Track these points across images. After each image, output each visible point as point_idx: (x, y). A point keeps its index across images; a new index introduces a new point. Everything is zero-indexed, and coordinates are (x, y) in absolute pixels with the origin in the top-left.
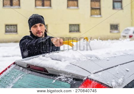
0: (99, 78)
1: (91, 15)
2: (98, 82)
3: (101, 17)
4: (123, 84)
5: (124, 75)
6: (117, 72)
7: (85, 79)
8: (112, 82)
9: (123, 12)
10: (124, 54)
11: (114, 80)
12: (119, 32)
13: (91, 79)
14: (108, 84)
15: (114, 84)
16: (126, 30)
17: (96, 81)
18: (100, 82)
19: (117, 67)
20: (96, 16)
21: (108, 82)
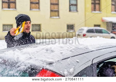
0: (53, 68)
1: (51, 16)
2: (52, 71)
3: (60, 18)
4: (73, 73)
5: (75, 66)
6: (69, 63)
7: (41, 69)
8: (65, 71)
9: (78, 14)
10: (76, 48)
11: (66, 70)
12: (75, 32)
13: (46, 69)
14: (61, 73)
15: (66, 73)
16: (80, 30)
17: (50, 70)
18: (54, 72)
19: (69, 59)
20: (55, 17)
21: (61, 72)
